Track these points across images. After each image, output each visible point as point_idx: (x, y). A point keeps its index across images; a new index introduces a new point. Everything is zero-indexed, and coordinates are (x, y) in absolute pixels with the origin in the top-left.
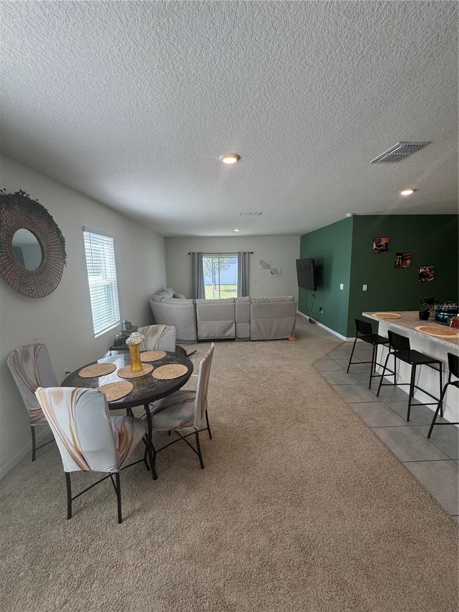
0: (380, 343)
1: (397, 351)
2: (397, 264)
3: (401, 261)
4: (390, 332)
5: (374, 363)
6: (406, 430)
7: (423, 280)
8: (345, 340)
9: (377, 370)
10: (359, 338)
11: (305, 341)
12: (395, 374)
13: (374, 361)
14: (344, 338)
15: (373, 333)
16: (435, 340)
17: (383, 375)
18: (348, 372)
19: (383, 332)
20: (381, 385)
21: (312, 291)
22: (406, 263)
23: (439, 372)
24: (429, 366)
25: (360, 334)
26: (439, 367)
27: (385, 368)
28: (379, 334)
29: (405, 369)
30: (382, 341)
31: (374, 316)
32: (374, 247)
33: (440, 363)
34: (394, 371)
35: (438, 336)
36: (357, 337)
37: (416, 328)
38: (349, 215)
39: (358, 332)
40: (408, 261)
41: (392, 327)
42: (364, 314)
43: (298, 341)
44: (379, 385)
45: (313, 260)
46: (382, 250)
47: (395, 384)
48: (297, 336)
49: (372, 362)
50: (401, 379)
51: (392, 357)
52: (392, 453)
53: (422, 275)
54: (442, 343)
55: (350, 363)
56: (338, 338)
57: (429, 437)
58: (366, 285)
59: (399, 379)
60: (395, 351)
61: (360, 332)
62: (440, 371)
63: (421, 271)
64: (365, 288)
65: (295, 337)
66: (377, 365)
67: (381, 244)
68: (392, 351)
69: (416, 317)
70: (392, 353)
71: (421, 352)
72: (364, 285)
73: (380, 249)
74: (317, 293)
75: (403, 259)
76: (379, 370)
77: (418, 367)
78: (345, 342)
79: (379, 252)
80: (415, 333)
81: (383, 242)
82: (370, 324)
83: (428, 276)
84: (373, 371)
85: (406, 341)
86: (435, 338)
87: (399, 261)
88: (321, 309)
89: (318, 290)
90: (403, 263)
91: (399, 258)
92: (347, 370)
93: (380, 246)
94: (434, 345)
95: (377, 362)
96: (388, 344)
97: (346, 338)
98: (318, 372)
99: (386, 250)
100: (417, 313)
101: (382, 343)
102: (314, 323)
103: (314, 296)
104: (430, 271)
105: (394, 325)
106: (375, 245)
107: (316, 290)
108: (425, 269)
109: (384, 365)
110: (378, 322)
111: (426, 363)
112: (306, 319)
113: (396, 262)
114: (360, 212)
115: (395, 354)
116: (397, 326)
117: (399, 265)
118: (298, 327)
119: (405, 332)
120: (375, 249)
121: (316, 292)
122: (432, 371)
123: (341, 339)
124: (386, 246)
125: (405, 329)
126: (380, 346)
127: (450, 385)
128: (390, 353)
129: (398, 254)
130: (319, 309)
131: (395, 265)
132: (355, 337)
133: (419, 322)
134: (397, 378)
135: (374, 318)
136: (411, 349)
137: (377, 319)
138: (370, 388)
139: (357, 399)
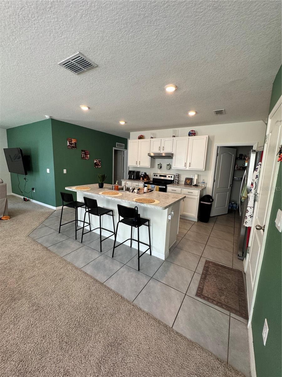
1: (89, 209)
2: (83, 157)
3: (84, 155)
4: (85, 198)
6: (101, 258)
7: (96, 167)
8: (55, 209)
9: (79, 225)
10: (65, 205)
11: (20, 217)
12: (90, 224)
14: (54, 208)
15: (74, 201)
16: (110, 198)
17: (84, 227)
18: (59, 233)
19: (80, 199)
20: (83, 234)
21: (23, 175)
22: (87, 156)
24: (108, 214)
25: (65, 203)
26: (112, 214)
28: (78, 201)
29: (95, 219)
30: (81, 205)
31: (73, 189)
32: (68, 144)
33: (112, 211)
34: (89, 222)
35: (110, 196)
37: (99, 193)
38: (47, 117)
39: (64, 201)
40: (88, 156)
41: (85, 195)
42: (66, 188)
43: (12, 219)
45: (21, 150)
46: (73, 147)
47: (91, 231)
48: (11, 214)
49: (76, 220)
52: (97, 281)
53: (96, 164)
54: (113, 199)
55: (60, 225)
56: (49, 209)
57: (113, 257)
58: (66, 170)
59: (93, 226)
61: (66, 201)
62: (113, 215)
63: (95, 162)
64: (65, 171)
65: (9, 215)
66: (78, 221)
67: (72, 142)
69: (97, 187)
71: (102, 207)
72: (64, 170)
74: (28, 177)
75: (86, 154)
76: (81, 224)
77: (102, 216)
80: (99, 196)
81: (73, 142)
82: (72, 194)
83: (98, 165)
84: (77, 226)
85: (95, 202)
86: (110, 197)
88: (33, 189)
89: (28, 173)
91: (83, 153)
92: (59, 230)
93: (71, 144)
94: (108, 201)
95: (78, 220)
96: (84, 206)
98: (34, 240)
99: (76, 147)
102: (29, 200)
103: (25, 179)
104: (99, 162)
105: (86, 193)
106: (68, 143)
107: (26, 174)
108: (97, 161)
109: (83, 221)
110: (76, 192)
111: (106, 213)
112: (20, 198)
113: (82, 155)
114: (57, 117)
115: (89, 212)
116: (88, 193)
118: (10, 206)
119: (93, 196)
120: (69, 145)
121: (27, 175)
122: (109, 217)
123: (52, 209)
124: (75, 145)
125: (93, 194)
126: (79, 209)
127: (119, 223)
128: (86, 212)
129: (82, 151)
130: (31, 189)
131: (82, 157)
132: (61, 206)
133: (99, 189)
135: (73, 190)
136: (98, 206)
138: (76, 239)
139: (68, 251)
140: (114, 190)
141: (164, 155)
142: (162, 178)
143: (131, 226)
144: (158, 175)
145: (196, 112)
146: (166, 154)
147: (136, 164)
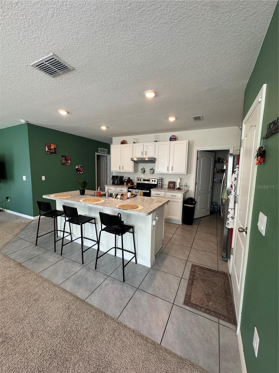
0: (58, 216)
3: (65, 161)
4: (64, 207)
5: (56, 230)
6: (83, 271)
7: (78, 173)
8: (33, 219)
9: (59, 235)
10: (42, 215)
12: (71, 234)
13: (56, 229)
14: (32, 218)
15: (53, 209)
16: (91, 205)
17: (63, 237)
18: (36, 245)
19: (59, 208)
20: (63, 245)
22: (68, 162)
23: (95, 225)
24: (90, 223)
25: (42, 213)
27: (64, 232)
28: (57, 209)
29: (76, 228)
31: (52, 197)
32: (47, 150)
33: (94, 219)
34: (69, 232)
35: (91, 203)
36: (41, 215)
37: (80, 201)
38: (23, 121)
39: (41, 211)
40: (69, 161)
41: (65, 203)
42: (44, 197)
44: (61, 246)
46: (52, 153)
47: (72, 241)
50: (75, 235)
51: (67, 223)
52: (77, 298)
53: (78, 170)
54: (94, 206)
55: (37, 237)
56: (26, 219)
57: (96, 269)
58: (44, 176)
60: (69, 218)
61: (43, 210)
62: (95, 223)
64: (43, 178)
67: (51, 148)
68: (67, 219)
69: (79, 194)
70: (67, 221)
71: (84, 215)
73: (51, 152)
74: (1, 185)
75: (66, 160)
76: (60, 234)
77: (83, 225)
78: (33, 220)
79: (51, 154)
80: (80, 203)
81: (52, 147)
82: (50, 203)
83: (80, 171)
84: (56, 236)
85: (74, 210)
87: (64, 160)
88: (7, 198)
89: (1, 181)
90: (66, 162)
91: (64, 159)
92: (35, 243)
93: (51, 150)
94: (90, 209)
95: (58, 230)
96: (64, 215)
97: (33, 217)
98: (6, 256)
99: (55, 153)
100: (78, 191)
101: (60, 215)
102: (3, 211)
104: (81, 168)
105: (66, 201)
106: (47, 148)
108: (78, 166)
109: (63, 230)
110: (55, 200)
111: (88, 221)
114: (33, 122)
115: (70, 221)
116: (68, 201)
117: (64, 163)
119: (73, 204)
122: (91, 225)
123: (30, 219)
124: (55, 150)
125: (73, 202)
126: (59, 218)
127: (102, 231)
128: (66, 221)
129: (63, 156)
130: (5, 199)
131: (62, 163)
132: (39, 215)
133: (80, 196)
134: (72, 236)
135: (52, 198)
136: (79, 214)
137: (54, 199)
138: (55, 251)
139: (46, 265)
140: (97, 196)
141: (147, 160)
142: (146, 182)
143: (115, 235)
144: (142, 180)
145: (176, 118)
146: (149, 158)
147: (120, 169)
